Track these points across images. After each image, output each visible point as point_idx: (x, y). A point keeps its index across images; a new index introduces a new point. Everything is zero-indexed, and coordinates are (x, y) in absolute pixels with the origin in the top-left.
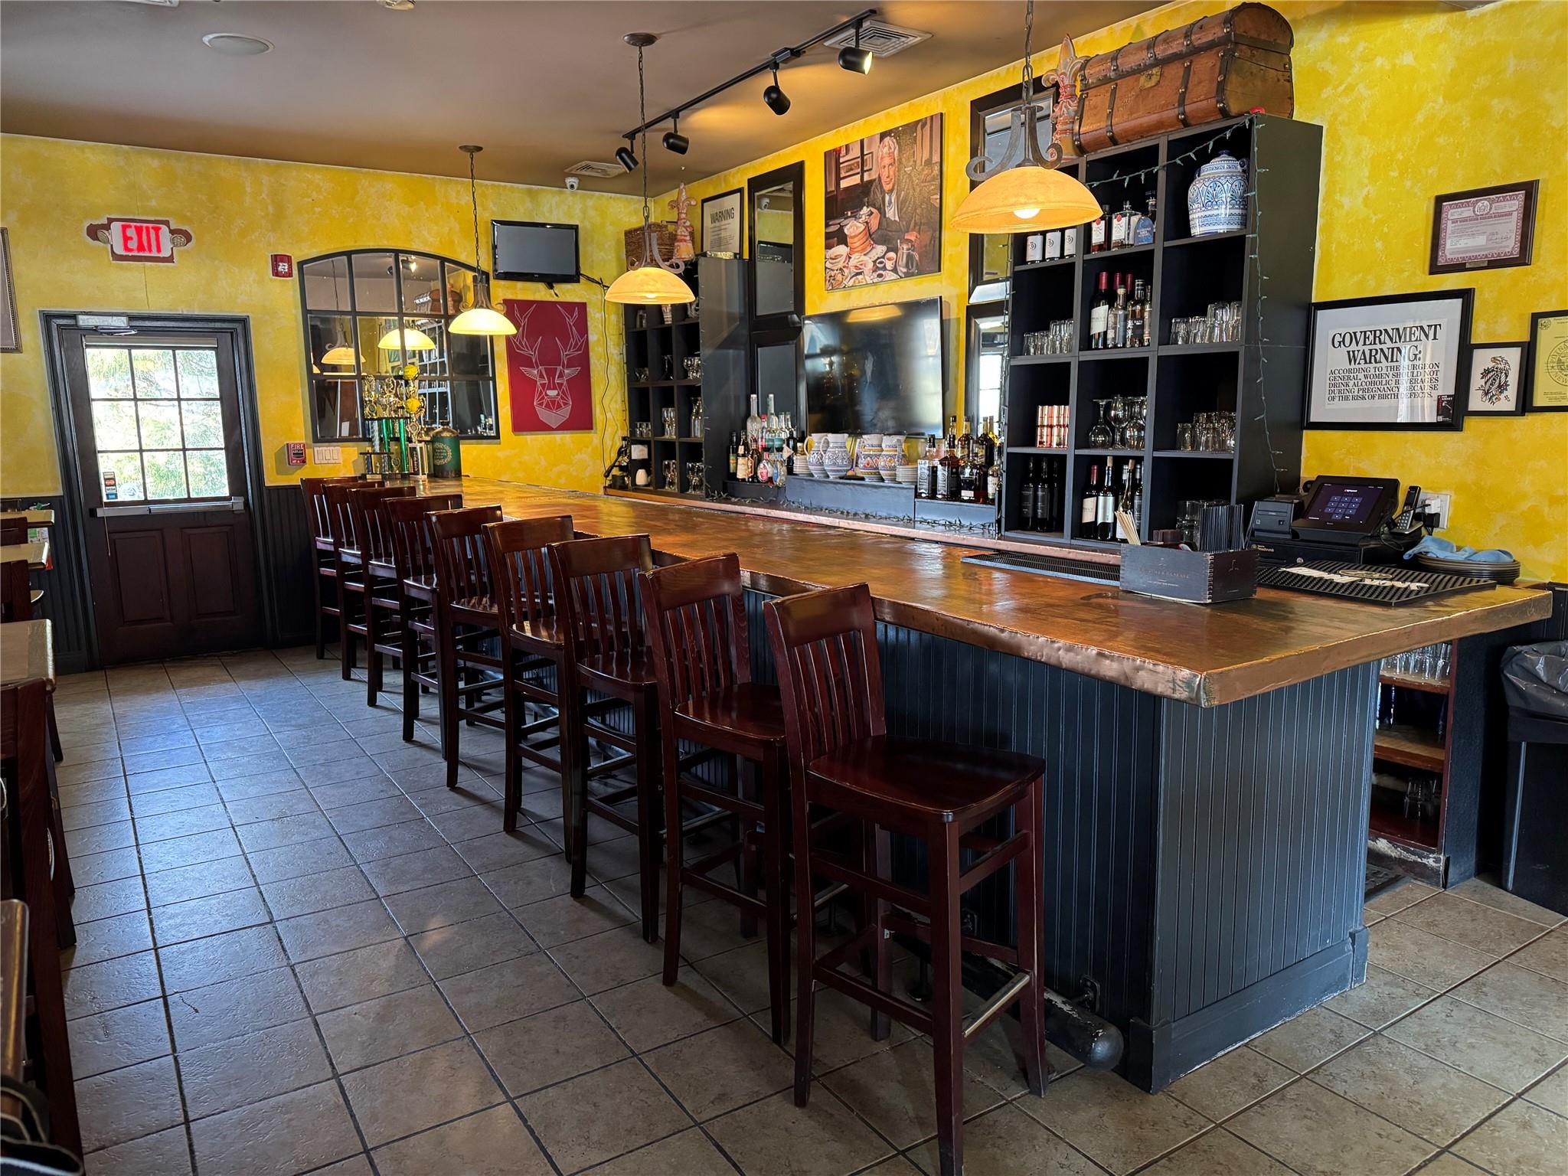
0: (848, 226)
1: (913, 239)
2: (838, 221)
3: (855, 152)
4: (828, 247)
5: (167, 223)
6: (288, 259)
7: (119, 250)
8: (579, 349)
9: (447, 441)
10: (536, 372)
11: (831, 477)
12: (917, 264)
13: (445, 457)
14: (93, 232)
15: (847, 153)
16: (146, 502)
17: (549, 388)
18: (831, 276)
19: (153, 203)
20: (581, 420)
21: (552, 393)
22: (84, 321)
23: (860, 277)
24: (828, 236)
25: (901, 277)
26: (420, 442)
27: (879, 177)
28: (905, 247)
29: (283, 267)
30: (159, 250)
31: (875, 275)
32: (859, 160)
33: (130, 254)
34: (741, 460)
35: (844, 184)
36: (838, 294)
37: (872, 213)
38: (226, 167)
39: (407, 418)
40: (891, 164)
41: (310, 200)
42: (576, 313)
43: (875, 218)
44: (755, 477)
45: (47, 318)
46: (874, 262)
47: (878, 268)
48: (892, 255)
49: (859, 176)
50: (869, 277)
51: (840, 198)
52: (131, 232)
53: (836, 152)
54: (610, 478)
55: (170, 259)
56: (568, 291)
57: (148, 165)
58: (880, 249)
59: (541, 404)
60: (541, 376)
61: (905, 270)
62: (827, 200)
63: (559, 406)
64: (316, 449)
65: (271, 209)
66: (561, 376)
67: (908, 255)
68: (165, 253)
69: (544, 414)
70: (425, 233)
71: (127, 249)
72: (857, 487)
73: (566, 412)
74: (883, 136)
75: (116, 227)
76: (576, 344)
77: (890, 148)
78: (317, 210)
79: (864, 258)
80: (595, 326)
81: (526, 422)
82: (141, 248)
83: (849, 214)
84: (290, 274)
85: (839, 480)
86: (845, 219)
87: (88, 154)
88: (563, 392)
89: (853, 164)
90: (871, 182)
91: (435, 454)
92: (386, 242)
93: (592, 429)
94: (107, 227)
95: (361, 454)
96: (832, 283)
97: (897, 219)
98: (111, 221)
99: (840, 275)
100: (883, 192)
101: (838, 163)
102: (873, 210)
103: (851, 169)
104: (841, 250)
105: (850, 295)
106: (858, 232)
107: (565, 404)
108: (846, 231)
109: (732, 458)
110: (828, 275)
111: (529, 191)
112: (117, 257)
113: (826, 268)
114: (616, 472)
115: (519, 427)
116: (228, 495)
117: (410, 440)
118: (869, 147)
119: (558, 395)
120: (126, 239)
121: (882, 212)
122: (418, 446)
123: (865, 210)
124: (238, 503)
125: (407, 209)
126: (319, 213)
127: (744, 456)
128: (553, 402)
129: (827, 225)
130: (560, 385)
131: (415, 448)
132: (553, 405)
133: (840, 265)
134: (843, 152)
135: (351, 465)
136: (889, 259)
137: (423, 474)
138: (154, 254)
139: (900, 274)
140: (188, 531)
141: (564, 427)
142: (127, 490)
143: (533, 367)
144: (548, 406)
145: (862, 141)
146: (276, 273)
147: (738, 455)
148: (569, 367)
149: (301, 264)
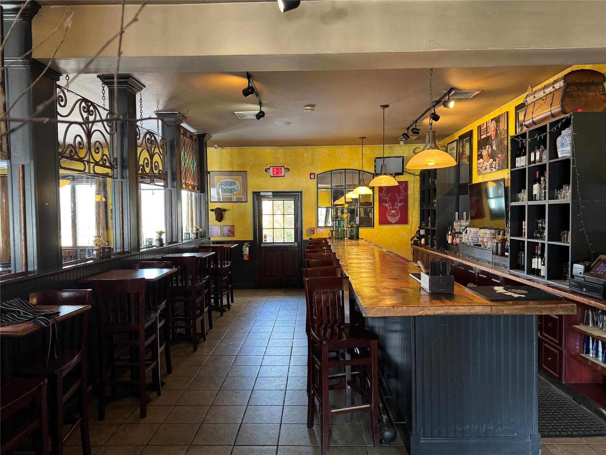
0: (483, 152)
1: (500, 157)
2: (480, 150)
3: (485, 126)
4: (478, 159)
5: (284, 166)
6: (314, 174)
7: (272, 175)
8: (404, 197)
9: (355, 227)
10: (388, 205)
11: (472, 245)
12: (501, 166)
13: (353, 232)
14: (266, 170)
15: (483, 127)
16: (273, 243)
17: (392, 210)
18: (479, 170)
19: (281, 161)
20: (404, 220)
21: (393, 212)
22: (262, 194)
23: (486, 170)
24: (478, 155)
25: (497, 171)
26: (346, 227)
27: (491, 135)
28: (498, 159)
29: (312, 176)
30: (281, 174)
31: (490, 169)
32: (486, 129)
33: (274, 175)
34: (449, 237)
35: (482, 137)
36: (481, 176)
37: (489, 147)
38: (300, 150)
39: (343, 220)
40: (494, 130)
41: (321, 156)
42: (404, 185)
43: (490, 149)
44: (452, 243)
45: (254, 193)
46: (490, 165)
47: (491, 167)
48: (494, 162)
49: (486, 134)
50: (488, 170)
51: (481, 142)
52: (275, 170)
53: (480, 126)
54: (413, 241)
55: (284, 176)
56: (402, 177)
57: (281, 151)
58: (491, 160)
59: (389, 215)
60: (390, 206)
61: (498, 168)
62: (478, 143)
63: (395, 216)
64: (318, 229)
65: (311, 160)
66: (397, 206)
67: (499, 162)
68: (283, 175)
69: (390, 219)
70: (355, 163)
71: (274, 174)
72: (478, 249)
73: (398, 218)
74: (492, 120)
75: (271, 168)
76: (403, 195)
77: (494, 124)
78: (323, 159)
79: (487, 163)
80: (411, 189)
81: (383, 221)
82: (277, 174)
83: (483, 148)
84: (314, 178)
85: (474, 246)
86: (483, 149)
87: (267, 150)
88: (397, 211)
89: (484, 130)
90: (489, 136)
91: (351, 232)
92: (342, 167)
93: (407, 224)
94: (269, 169)
95: (330, 231)
96: (479, 173)
97: (496, 150)
98: (270, 167)
99: (481, 170)
100: (492, 140)
101: (481, 130)
102: (490, 146)
103: (484, 132)
104: (481, 160)
105: (484, 176)
106: (486, 154)
107: (398, 215)
108: (483, 154)
109: (447, 235)
110: (478, 169)
111: (390, 147)
112: (271, 176)
113: (478, 167)
114: (416, 239)
115: (381, 223)
116: (294, 241)
117: (343, 227)
118: (489, 125)
119: (395, 212)
120: (274, 171)
121: (492, 147)
122: (346, 229)
123: (488, 146)
124: (296, 244)
125: (350, 156)
126: (324, 160)
127: (450, 235)
128: (393, 215)
129: (478, 152)
130: (396, 209)
131: (345, 230)
132: (393, 216)
133: (481, 166)
134: (482, 126)
135: (328, 234)
136: (494, 164)
137: (347, 237)
138: (280, 175)
139: (497, 169)
140: (283, 252)
141: (397, 223)
142: (269, 240)
143: (387, 203)
144: (391, 216)
145: (487, 122)
146: (311, 178)
147: (449, 235)
148: (400, 203)
149: (317, 175)
